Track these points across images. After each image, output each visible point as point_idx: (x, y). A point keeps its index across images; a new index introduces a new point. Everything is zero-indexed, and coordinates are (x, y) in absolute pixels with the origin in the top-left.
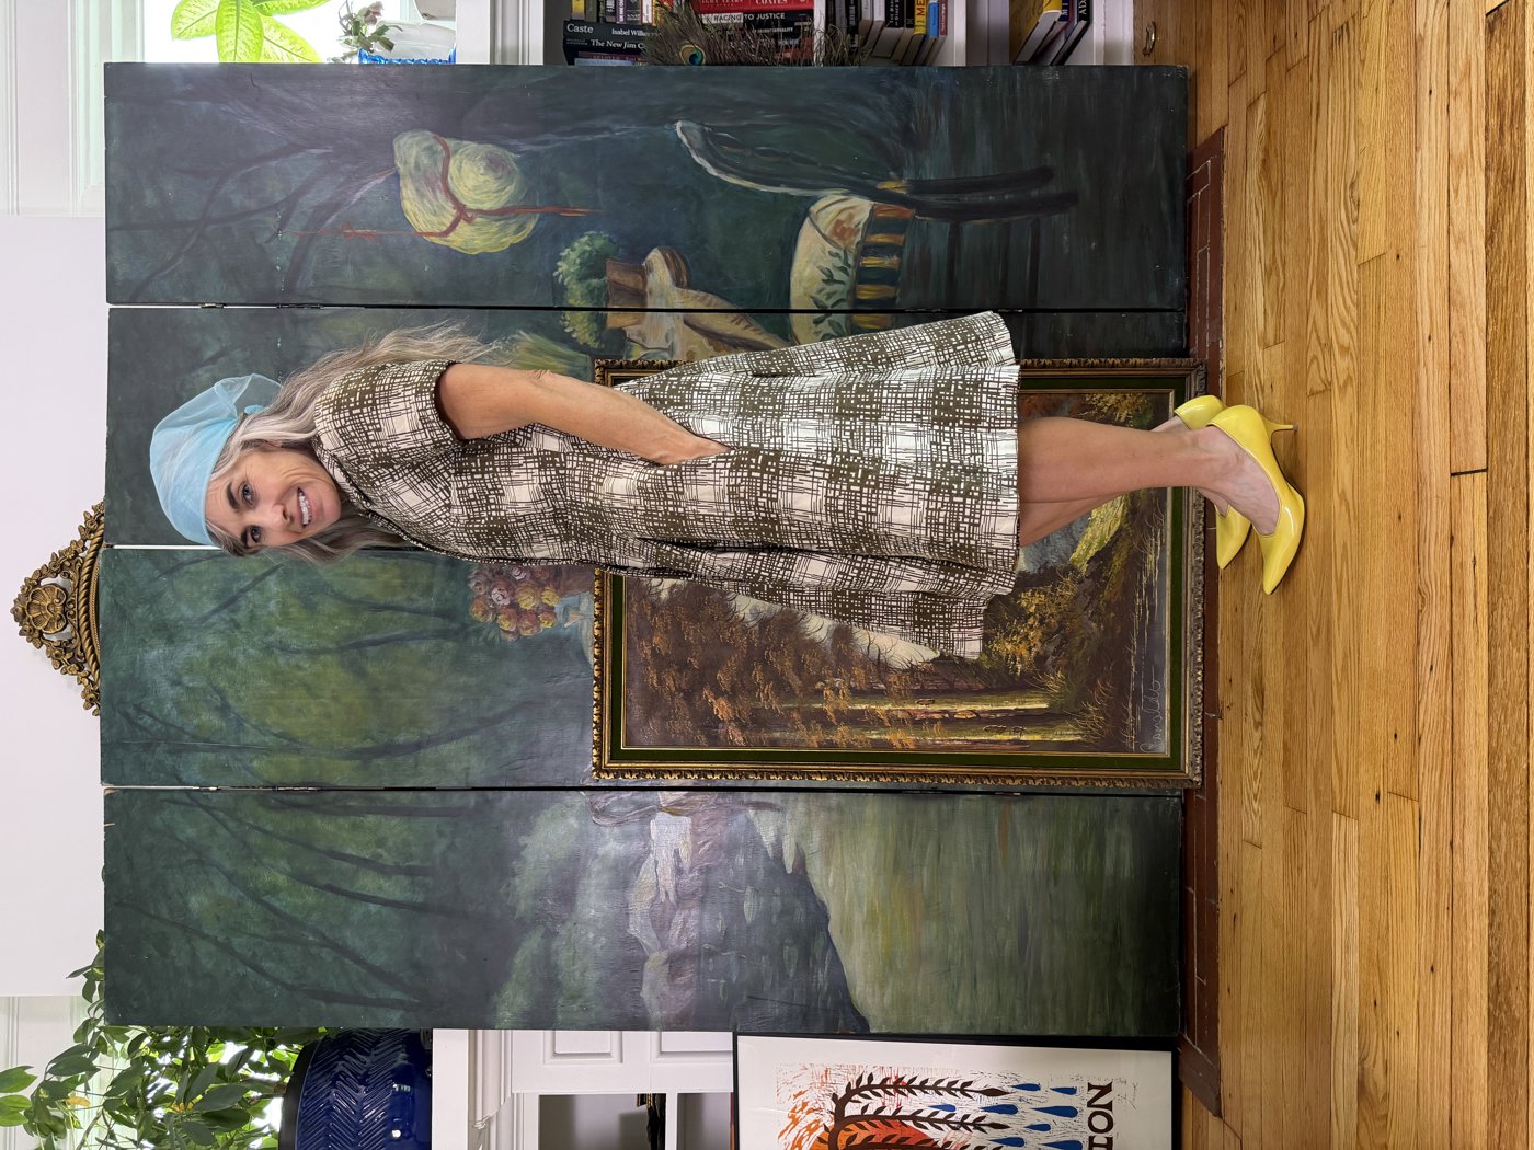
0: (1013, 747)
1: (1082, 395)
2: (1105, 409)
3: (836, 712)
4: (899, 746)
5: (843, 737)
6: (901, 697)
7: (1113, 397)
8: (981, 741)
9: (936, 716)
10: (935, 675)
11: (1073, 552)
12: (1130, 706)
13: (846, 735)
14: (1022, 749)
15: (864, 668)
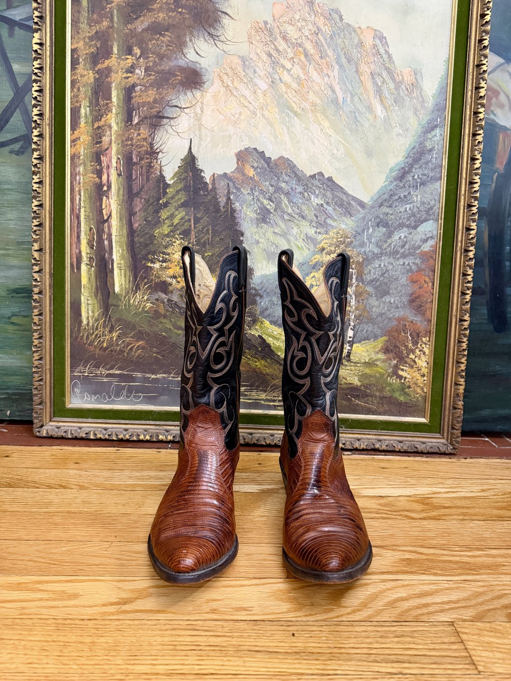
0: (74, 256)
1: (428, 333)
2: (412, 356)
3: (109, 70)
4: (74, 137)
5: (82, 76)
6: (125, 141)
7: (425, 364)
8: (79, 223)
9: (105, 178)
10: (148, 179)
11: (271, 322)
12: (117, 372)
13: (85, 79)
14: (72, 265)
15: (155, 101)
